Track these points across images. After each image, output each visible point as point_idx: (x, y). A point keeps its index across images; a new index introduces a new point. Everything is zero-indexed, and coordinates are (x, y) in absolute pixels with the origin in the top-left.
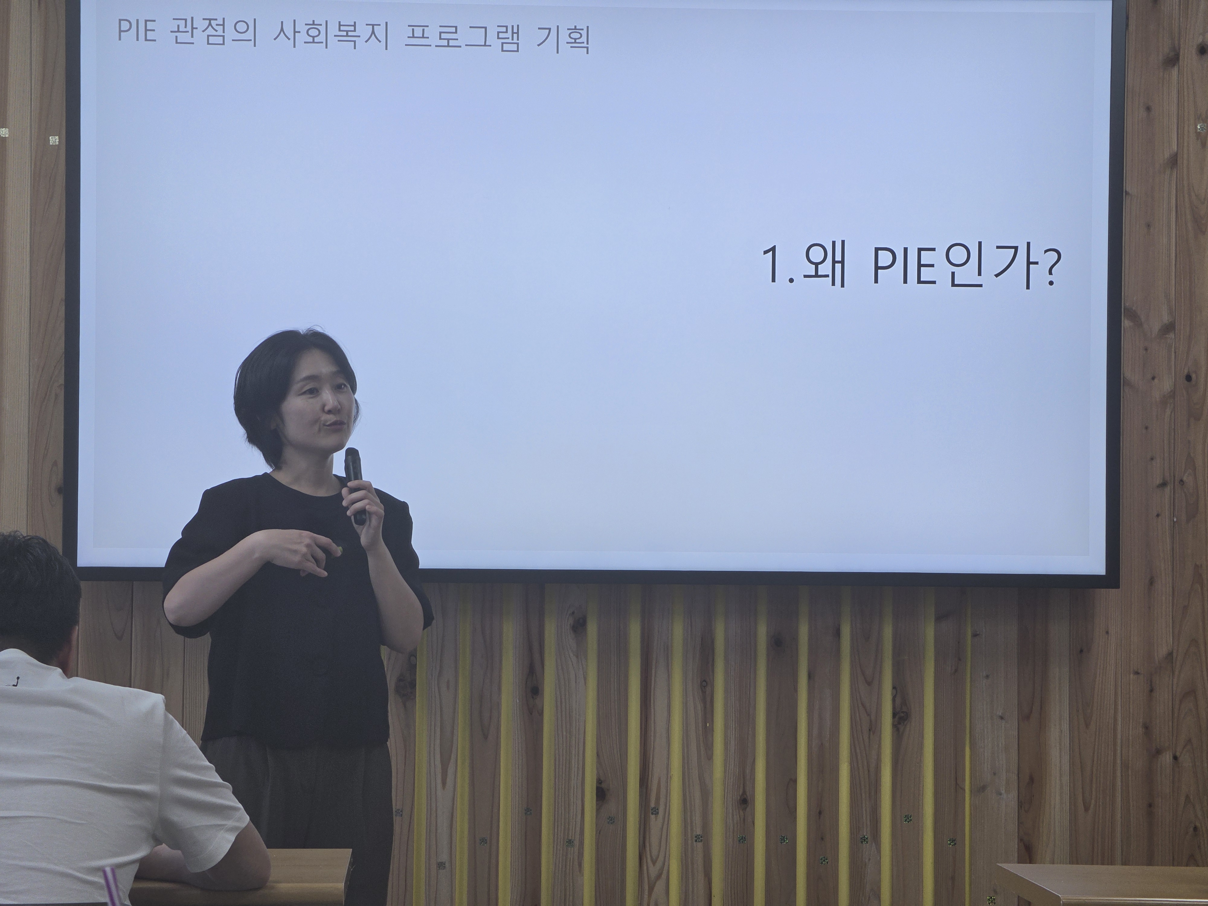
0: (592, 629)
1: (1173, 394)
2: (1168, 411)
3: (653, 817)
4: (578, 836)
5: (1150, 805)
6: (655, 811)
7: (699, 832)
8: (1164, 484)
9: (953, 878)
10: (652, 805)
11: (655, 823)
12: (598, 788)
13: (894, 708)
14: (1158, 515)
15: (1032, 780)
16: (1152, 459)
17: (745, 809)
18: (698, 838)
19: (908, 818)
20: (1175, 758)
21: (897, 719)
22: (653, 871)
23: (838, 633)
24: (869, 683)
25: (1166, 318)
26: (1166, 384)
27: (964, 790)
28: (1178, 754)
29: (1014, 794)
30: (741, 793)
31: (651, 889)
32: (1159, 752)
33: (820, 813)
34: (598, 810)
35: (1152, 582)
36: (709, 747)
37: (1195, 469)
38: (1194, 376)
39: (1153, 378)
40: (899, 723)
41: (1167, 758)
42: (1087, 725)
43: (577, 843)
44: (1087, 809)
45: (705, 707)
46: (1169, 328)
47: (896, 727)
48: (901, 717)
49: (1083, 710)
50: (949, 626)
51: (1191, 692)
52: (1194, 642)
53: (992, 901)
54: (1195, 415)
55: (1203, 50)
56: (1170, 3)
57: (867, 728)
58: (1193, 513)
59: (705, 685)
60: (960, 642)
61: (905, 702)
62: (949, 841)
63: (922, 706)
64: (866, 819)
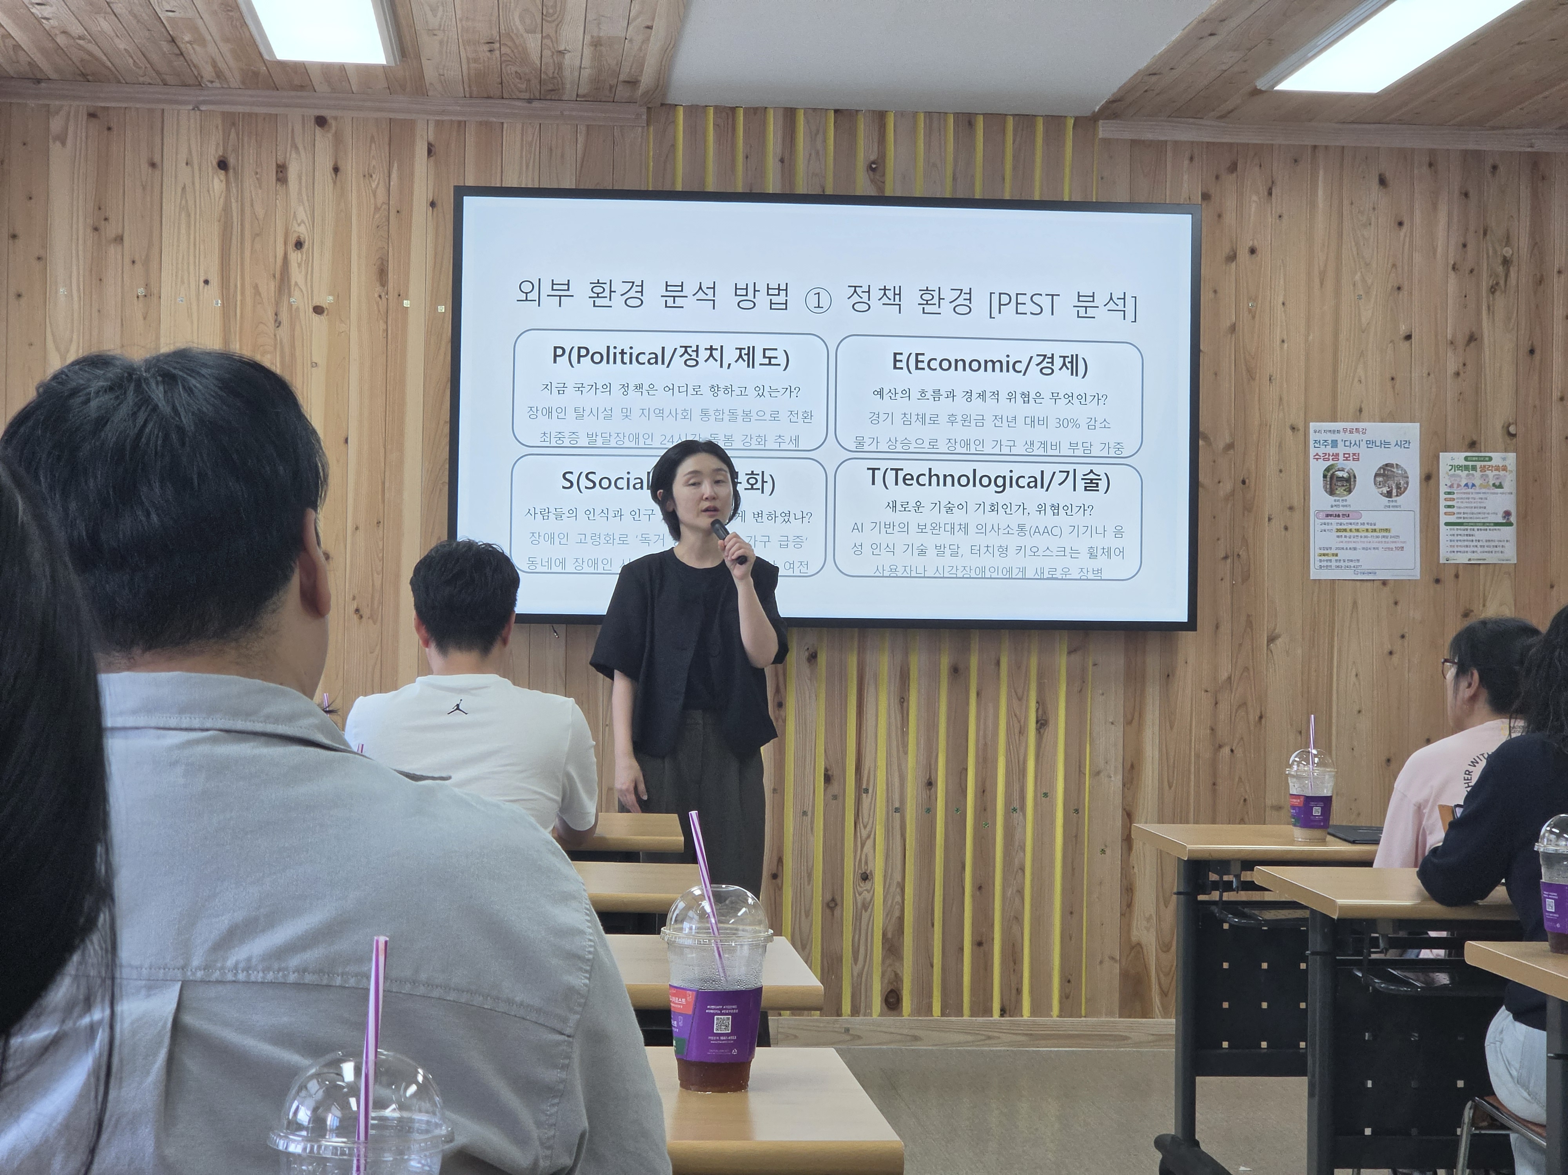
0: (822, 658)
1: (1232, 494)
2: (1229, 506)
3: (864, 795)
4: (810, 808)
5: (1214, 784)
6: (866, 791)
7: (897, 805)
8: (1226, 558)
9: (1076, 836)
10: (864, 786)
11: (866, 800)
12: (825, 775)
13: (1037, 717)
14: (1222, 579)
15: (1132, 766)
16: (1218, 539)
17: (930, 790)
18: (897, 810)
19: (1046, 795)
20: (1232, 751)
21: (1039, 724)
22: (865, 833)
23: (998, 663)
24: (1020, 699)
25: (1228, 440)
26: (1227, 486)
27: (1085, 774)
28: (1234, 748)
29: (1120, 777)
30: (928, 777)
31: (862, 847)
32: (1220, 747)
33: (984, 791)
34: (825, 790)
35: (1217, 627)
36: (905, 745)
37: (1247, 545)
38: (1247, 481)
39: (1219, 482)
40: (1040, 728)
41: (1226, 750)
42: (1172, 728)
43: (809, 814)
44: (1170, 787)
45: (903, 717)
46: (1230, 446)
47: (1038, 730)
48: (1042, 723)
49: (1168, 717)
50: (1076, 658)
51: (1243, 704)
52: (1246, 669)
53: (1103, 851)
54: (1248, 508)
55: (1253, 251)
56: (1230, 218)
57: (1018, 731)
58: (1246, 578)
59: (903, 701)
60: (1084, 670)
61: (1045, 713)
62: (1074, 811)
63: (1057, 715)
64: (1016, 795)
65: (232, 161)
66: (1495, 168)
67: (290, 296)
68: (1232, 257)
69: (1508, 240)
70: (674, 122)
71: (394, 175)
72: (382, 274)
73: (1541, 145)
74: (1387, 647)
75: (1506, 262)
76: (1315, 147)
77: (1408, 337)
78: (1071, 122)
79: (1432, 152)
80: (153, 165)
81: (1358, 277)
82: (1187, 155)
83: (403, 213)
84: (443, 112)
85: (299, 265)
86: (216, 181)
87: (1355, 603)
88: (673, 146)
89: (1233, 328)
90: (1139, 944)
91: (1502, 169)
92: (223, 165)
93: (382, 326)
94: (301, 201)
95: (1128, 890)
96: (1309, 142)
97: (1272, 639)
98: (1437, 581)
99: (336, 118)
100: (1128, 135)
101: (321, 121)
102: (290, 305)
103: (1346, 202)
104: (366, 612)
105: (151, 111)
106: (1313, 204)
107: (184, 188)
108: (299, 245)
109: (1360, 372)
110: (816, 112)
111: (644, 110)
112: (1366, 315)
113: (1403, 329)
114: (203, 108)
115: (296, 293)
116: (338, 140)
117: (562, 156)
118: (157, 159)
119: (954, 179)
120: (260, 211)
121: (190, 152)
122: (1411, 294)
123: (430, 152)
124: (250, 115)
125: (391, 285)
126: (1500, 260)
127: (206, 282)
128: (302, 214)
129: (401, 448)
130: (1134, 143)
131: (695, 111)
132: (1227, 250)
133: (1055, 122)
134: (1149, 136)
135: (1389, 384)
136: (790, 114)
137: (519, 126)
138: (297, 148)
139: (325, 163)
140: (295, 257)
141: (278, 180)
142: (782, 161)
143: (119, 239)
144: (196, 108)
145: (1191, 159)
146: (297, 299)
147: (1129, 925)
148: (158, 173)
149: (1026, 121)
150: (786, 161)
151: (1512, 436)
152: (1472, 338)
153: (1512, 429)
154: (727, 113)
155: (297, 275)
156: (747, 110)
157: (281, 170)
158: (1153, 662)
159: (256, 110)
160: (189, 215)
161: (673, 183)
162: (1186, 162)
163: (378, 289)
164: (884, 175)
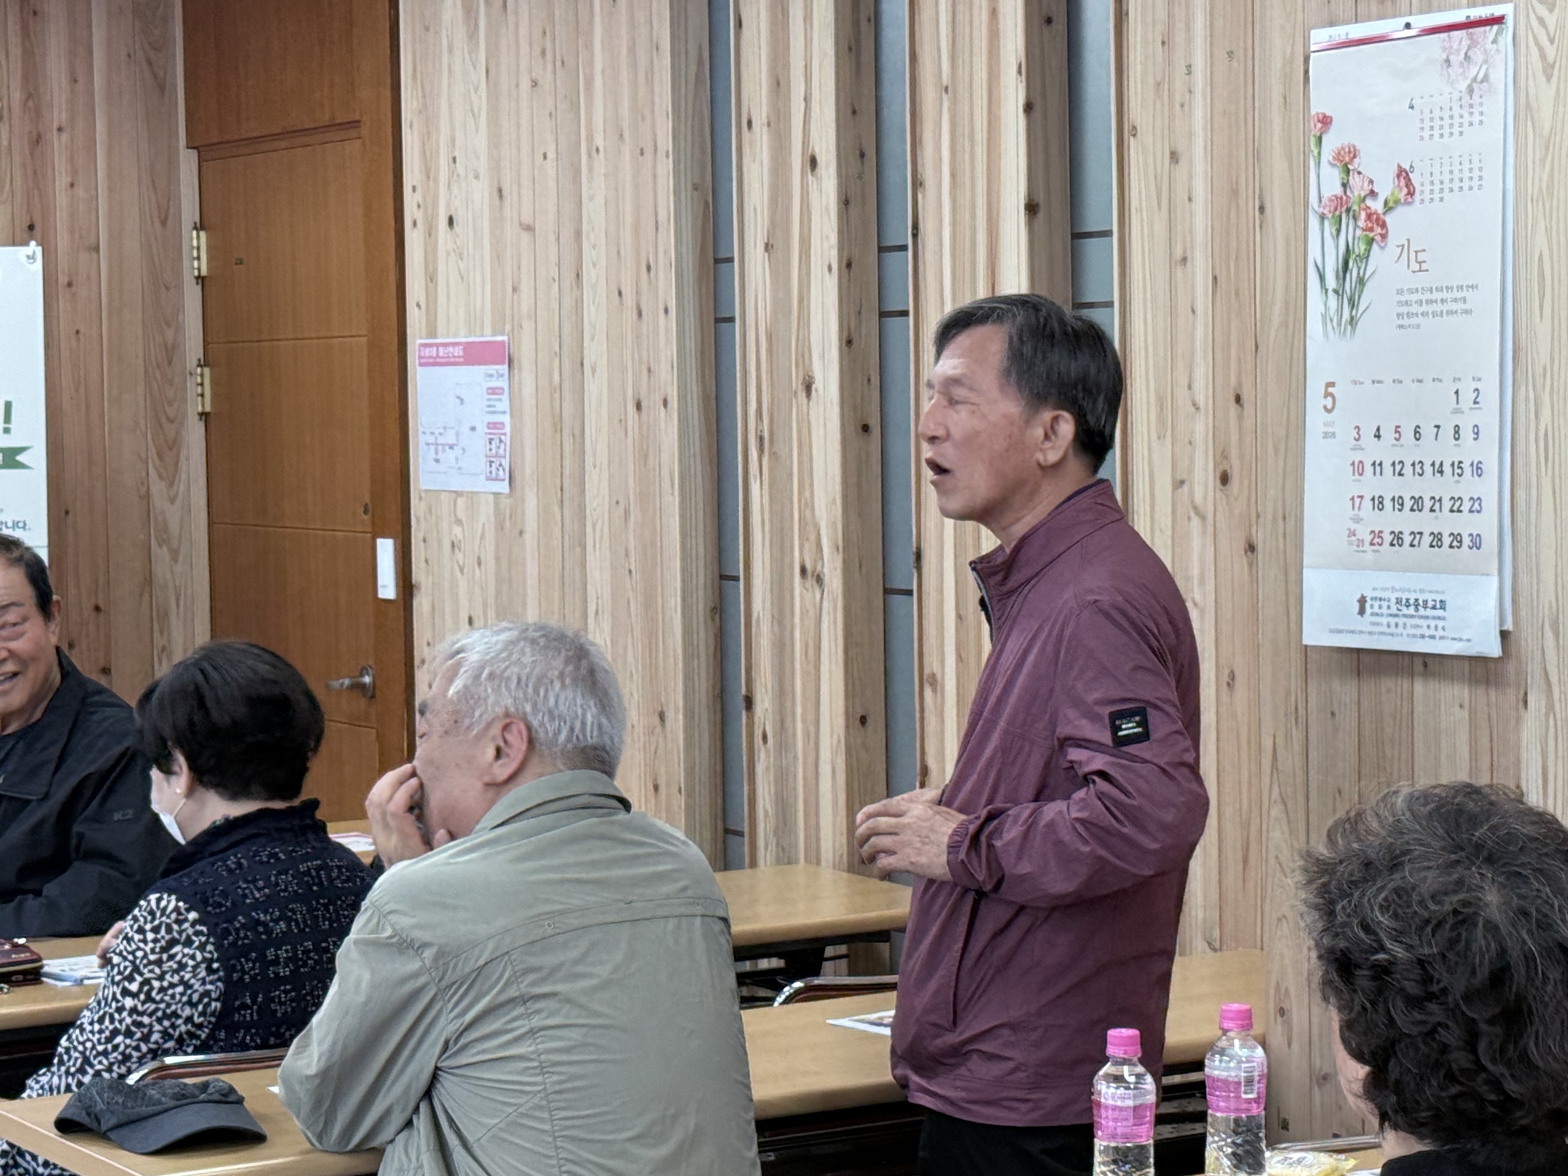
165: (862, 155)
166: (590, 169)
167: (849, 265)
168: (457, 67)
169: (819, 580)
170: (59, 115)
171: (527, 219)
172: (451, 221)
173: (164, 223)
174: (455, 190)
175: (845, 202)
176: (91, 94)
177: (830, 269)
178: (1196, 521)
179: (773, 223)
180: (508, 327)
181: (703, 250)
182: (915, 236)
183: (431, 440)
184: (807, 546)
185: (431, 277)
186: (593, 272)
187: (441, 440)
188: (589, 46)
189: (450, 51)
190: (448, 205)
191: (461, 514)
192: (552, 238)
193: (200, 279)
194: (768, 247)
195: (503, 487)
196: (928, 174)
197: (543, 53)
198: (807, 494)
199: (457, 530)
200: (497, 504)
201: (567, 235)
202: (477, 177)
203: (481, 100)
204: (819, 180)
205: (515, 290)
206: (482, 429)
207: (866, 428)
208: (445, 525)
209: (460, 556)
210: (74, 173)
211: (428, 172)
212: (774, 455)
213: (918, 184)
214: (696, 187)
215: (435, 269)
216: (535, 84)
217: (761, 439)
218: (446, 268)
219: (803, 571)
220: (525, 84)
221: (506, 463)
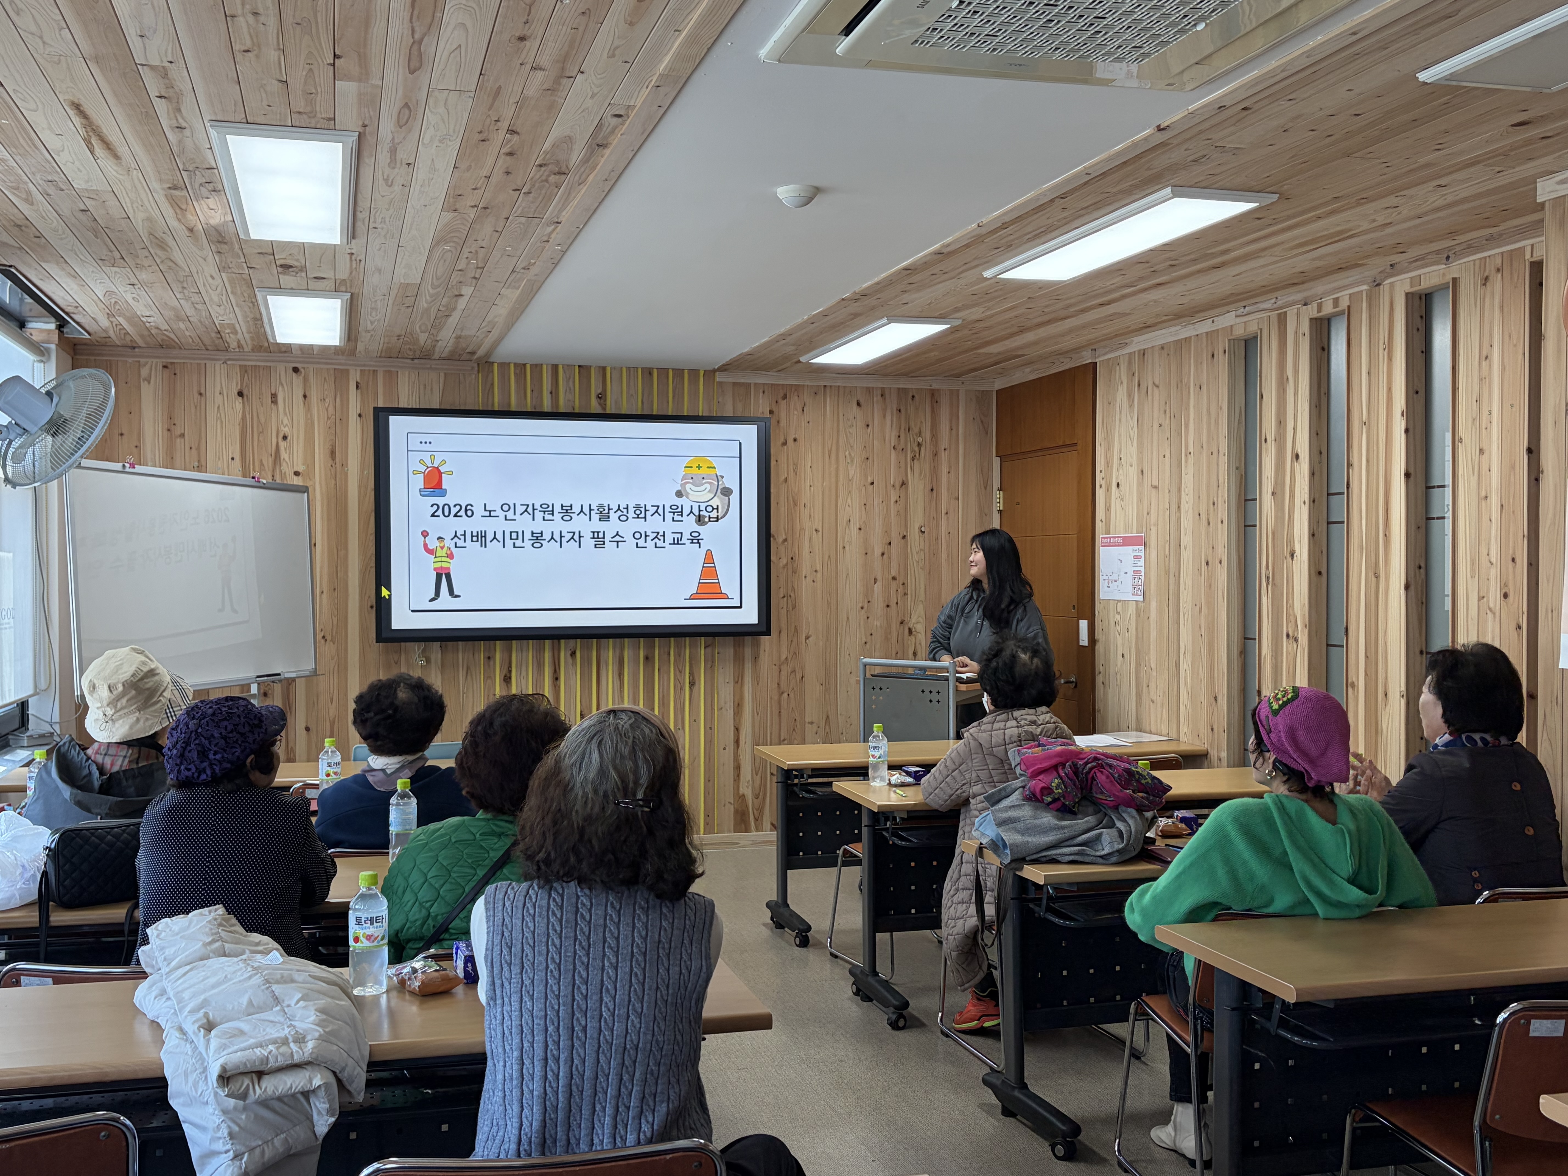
0: (578, 654)
1: (787, 564)
2: (785, 570)
5: (780, 715)
8: (784, 597)
9: (711, 742)
13: (690, 681)
14: (782, 608)
15: (738, 704)
16: (780, 588)
19: (694, 721)
23: (668, 654)
24: (681, 672)
25: (784, 537)
26: (784, 561)
27: (715, 710)
28: (789, 694)
29: (732, 711)
32: (783, 693)
36: (622, 697)
37: (794, 591)
38: (794, 557)
39: (780, 558)
40: (691, 686)
41: (785, 695)
42: (758, 685)
44: (758, 715)
45: (621, 683)
46: (785, 540)
47: (690, 688)
48: (692, 684)
49: (756, 680)
50: (709, 650)
51: (794, 671)
52: (795, 653)
53: (725, 749)
54: (794, 572)
55: (795, 440)
56: (783, 423)
57: (680, 689)
58: (794, 607)
59: (621, 675)
60: (713, 656)
61: (693, 679)
62: (709, 729)
63: (700, 680)
64: (680, 722)
65: (245, 392)
66: (913, 397)
67: (280, 466)
68: (785, 443)
69: (920, 434)
70: (493, 371)
71: (338, 400)
72: (333, 453)
73: (935, 386)
74: (864, 640)
75: (919, 445)
76: (825, 386)
77: (872, 483)
78: (702, 373)
79: (883, 389)
80: (201, 394)
81: (847, 453)
82: (761, 391)
83: (344, 420)
84: (364, 365)
85: (285, 449)
86: (237, 403)
87: (848, 618)
88: (492, 384)
89: (786, 480)
90: (743, 795)
91: (917, 397)
92: (240, 394)
93: (333, 482)
94: (285, 414)
95: (738, 768)
96: (822, 384)
97: (807, 638)
98: (888, 606)
99: (304, 368)
100: (731, 380)
101: (296, 370)
102: (281, 471)
103: (841, 415)
104: (329, 638)
105: (199, 364)
106: (824, 415)
107: (219, 407)
108: (285, 438)
109: (849, 500)
110: (569, 367)
111: (476, 365)
112: (852, 473)
113: (870, 480)
114: (229, 362)
115: (284, 464)
116: (306, 380)
117: (432, 389)
118: (203, 391)
119: (642, 403)
120: (263, 420)
121: (222, 387)
122: (873, 461)
123: (357, 387)
124: (255, 366)
125: (337, 460)
126: (916, 444)
127: (233, 459)
128: (286, 421)
129: (346, 548)
130: (734, 384)
131: (504, 366)
132: (782, 440)
133: (694, 373)
134: (742, 381)
135: (863, 508)
136: (555, 367)
137: (407, 373)
138: (282, 385)
139: (298, 393)
140: (283, 444)
141: (272, 402)
142: (551, 393)
143: (182, 435)
144: (225, 362)
145: (764, 392)
146: (284, 467)
147: (738, 787)
148: (203, 399)
149: (679, 373)
150: (554, 393)
151: (923, 532)
152: (903, 484)
153: (923, 529)
154: (521, 367)
155: (284, 455)
156: (531, 365)
157: (274, 396)
158: (748, 652)
159: (258, 364)
160: (222, 422)
161: (493, 405)
162: (761, 394)
163: (330, 462)
164: (605, 400)
165: (1321, 453)
166: (1186, 462)
167: (1314, 501)
168: (1124, 420)
169: (1296, 640)
170: (944, 443)
171: (1155, 483)
172: (1118, 485)
173: (986, 488)
174: (1121, 471)
175: (1312, 474)
176: (958, 435)
177: (1304, 503)
178: (1490, 615)
179: (1276, 483)
180: (1144, 529)
181: (1239, 495)
182: (1348, 488)
183: (1106, 578)
184: (1290, 625)
185: (1108, 509)
186: (1187, 506)
187: (1110, 578)
188: (1188, 409)
189: (1120, 412)
190: (1117, 478)
191: (1119, 610)
192: (1167, 491)
193: (1000, 511)
194: (1273, 494)
195: (1140, 598)
196: (1355, 460)
197: (1165, 412)
198: (1291, 602)
199: (1118, 617)
200: (1137, 605)
201: (1174, 490)
202: (1131, 466)
203: (1134, 433)
204: (1300, 465)
205: (1148, 514)
206: (1130, 573)
207: (1320, 573)
208: (1112, 615)
209: (1118, 628)
210: (950, 467)
211: (1108, 464)
212: (1274, 584)
213: (1349, 465)
214: (1237, 468)
215: (1110, 506)
216: (1160, 426)
217: (1268, 578)
218: (1115, 505)
219: (1288, 636)
220: (1156, 426)
221: (1142, 588)
